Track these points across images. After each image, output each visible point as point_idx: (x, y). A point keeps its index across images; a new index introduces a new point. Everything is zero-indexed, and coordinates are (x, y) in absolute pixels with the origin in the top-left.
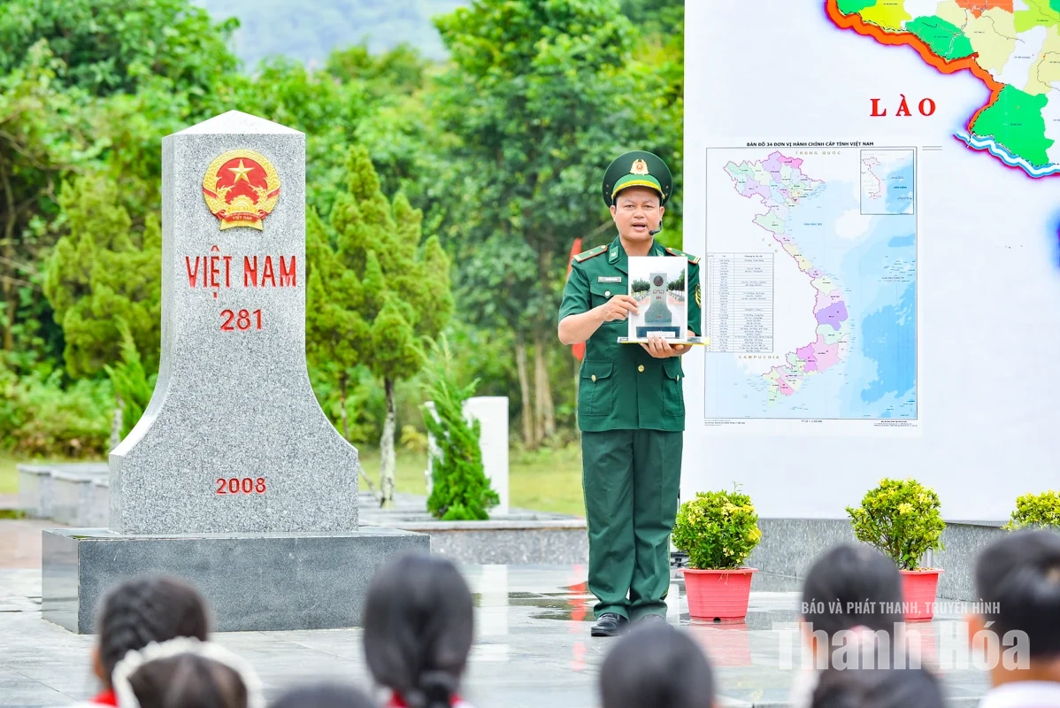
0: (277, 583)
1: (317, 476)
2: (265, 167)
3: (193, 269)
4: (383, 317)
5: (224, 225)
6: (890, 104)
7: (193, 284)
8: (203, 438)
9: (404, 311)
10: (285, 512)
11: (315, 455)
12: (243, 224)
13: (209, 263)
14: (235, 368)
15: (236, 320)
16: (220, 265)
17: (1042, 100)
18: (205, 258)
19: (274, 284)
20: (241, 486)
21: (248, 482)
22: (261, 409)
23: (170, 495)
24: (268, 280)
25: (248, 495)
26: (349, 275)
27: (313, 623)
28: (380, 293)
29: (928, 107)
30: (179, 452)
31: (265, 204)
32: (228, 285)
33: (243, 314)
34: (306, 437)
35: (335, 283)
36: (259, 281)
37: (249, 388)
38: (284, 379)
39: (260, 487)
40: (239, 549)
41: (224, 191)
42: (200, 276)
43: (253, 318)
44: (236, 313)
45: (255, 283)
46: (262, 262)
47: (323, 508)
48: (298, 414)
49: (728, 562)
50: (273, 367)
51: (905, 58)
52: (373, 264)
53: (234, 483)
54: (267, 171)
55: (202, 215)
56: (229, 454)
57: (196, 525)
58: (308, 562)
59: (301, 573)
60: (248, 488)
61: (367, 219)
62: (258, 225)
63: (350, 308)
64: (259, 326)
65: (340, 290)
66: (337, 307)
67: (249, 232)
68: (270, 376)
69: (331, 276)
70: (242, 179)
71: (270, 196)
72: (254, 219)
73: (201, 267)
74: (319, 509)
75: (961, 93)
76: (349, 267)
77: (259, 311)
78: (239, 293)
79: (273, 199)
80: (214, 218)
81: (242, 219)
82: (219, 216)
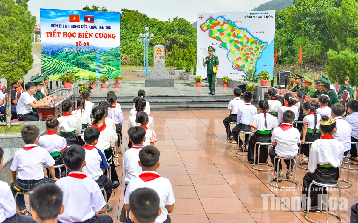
0: (161, 83)
1: (166, 74)
6: (214, 43)
7: (155, 59)
9: (194, 57)
10: (163, 77)
14: (159, 66)
15: (159, 62)
17: (226, 43)
22: (161, 69)
23: (153, 76)
25: (160, 76)
26: (189, 54)
27: (164, 86)
29: (217, 44)
30: (154, 72)
31: (161, 52)
34: (165, 71)
40: (158, 80)
48: (164, 69)
49: (199, 82)
50: (162, 66)
51: (215, 40)
52: (191, 53)
54: (161, 50)
55: (156, 53)
56: (158, 72)
57: (156, 78)
59: (163, 82)
61: (191, 49)
73: (156, 57)
74: (166, 77)
75: (220, 43)
77: (161, 61)
78: (159, 59)
81: (159, 54)
82: (157, 53)
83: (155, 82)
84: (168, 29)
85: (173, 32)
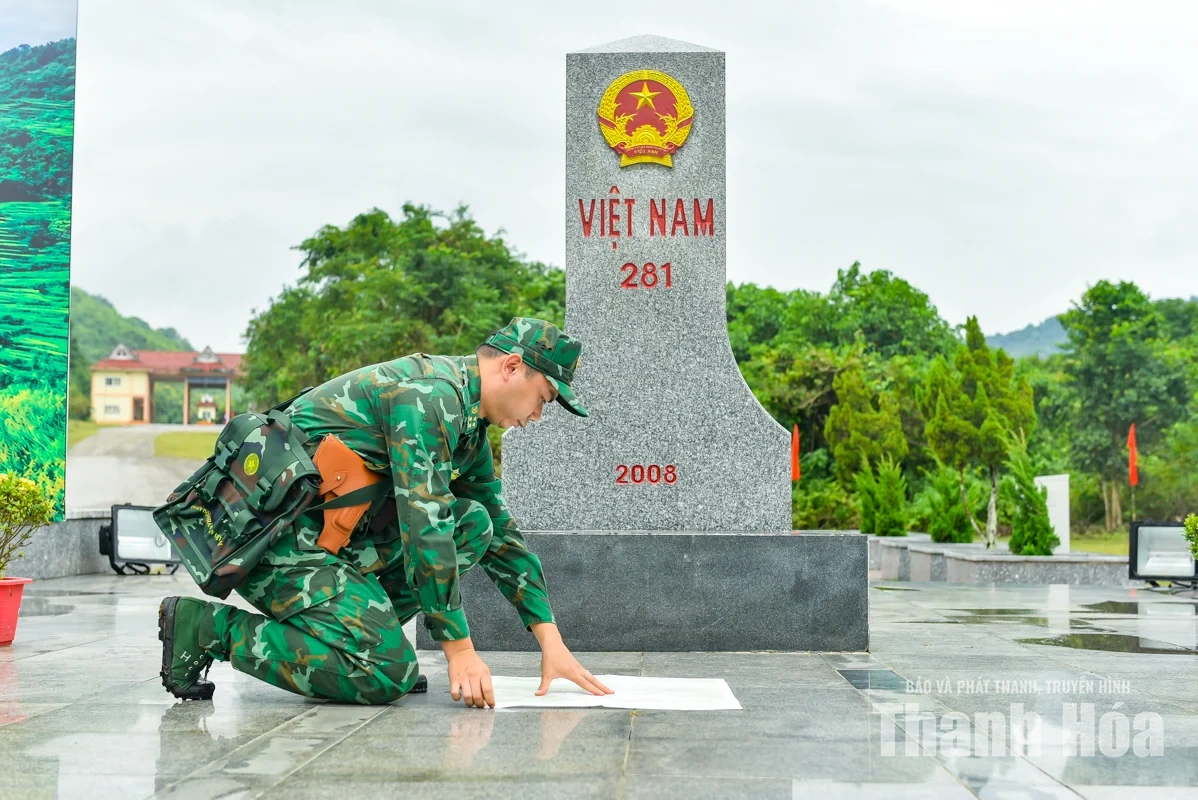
0: (668, 592)
1: (740, 463)
2: (674, 92)
3: (587, 215)
4: (986, 424)
5: (625, 160)
7: (587, 232)
8: (598, 415)
9: (1001, 421)
10: (700, 507)
11: (737, 438)
12: (648, 159)
13: (607, 207)
14: (639, 332)
15: (639, 275)
16: (621, 210)
18: (602, 201)
19: (687, 233)
20: (646, 474)
21: (655, 469)
22: (670, 382)
23: (559, 484)
24: (680, 229)
25: (655, 485)
26: (964, 397)
27: (715, 643)
28: (985, 409)
30: (571, 432)
31: (674, 135)
32: (630, 233)
33: (649, 268)
34: (726, 417)
35: (956, 403)
36: (668, 230)
37: (656, 355)
38: (698, 346)
39: (670, 476)
40: (620, 548)
41: (623, 121)
42: (596, 222)
43: (661, 273)
44: (640, 266)
45: (663, 232)
46: (672, 205)
47: (747, 503)
48: (716, 389)
50: (685, 333)
52: (981, 390)
53: (638, 471)
54: (677, 97)
55: (598, 149)
56: (632, 436)
57: (591, 520)
58: (709, 566)
59: (698, 579)
60: (654, 477)
62: (667, 161)
63: (966, 419)
64: (669, 283)
65: (959, 407)
66: (956, 418)
67: (655, 170)
68: (682, 342)
69: (953, 399)
70: (646, 106)
71: (680, 126)
72: (661, 154)
73: (597, 212)
74: (742, 504)
76: (965, 392)
77: (667, 266)
78: (644, 243)
79: (686, 130)
80: (613, 153)
81: (646, 154)
82: (618, 151)
83: (574, 570)
84: (807, 326)
85: (836, 344)
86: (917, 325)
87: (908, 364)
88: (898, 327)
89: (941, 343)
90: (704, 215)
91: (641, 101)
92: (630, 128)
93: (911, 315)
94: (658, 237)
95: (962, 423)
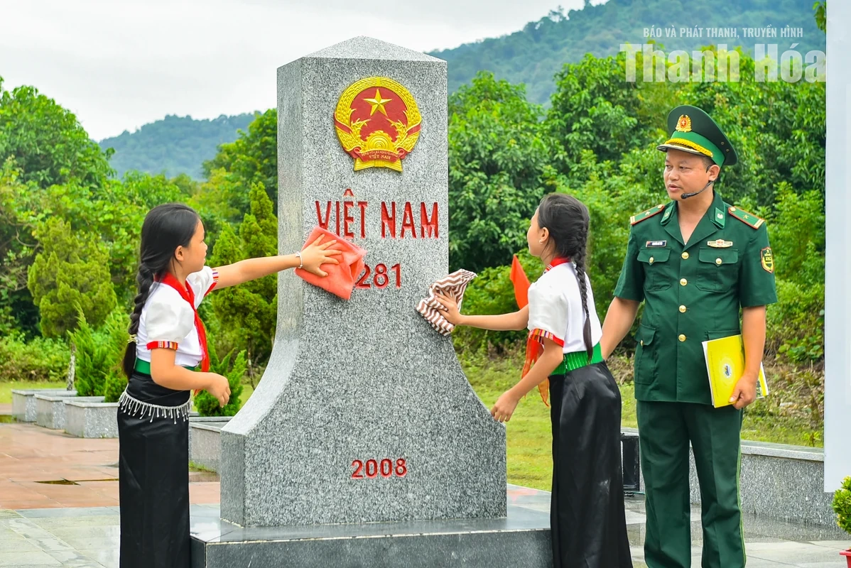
1: (462, 455)
2: (404, 99)
3: (324, 216)
5: (359, 165)
8: (336, 412)
10: (428, 497)
11: (460, 431)
12: (380, 164)
13: (342, 210)
14: (372, 331)
15: (373, 276)
16: (354, 212)
18: (338, 203)
19: (414, 235)
20: (379, 468)
21: (386, 463)
22: (400, 379)
23: (299, 480)
24: (408, 231)
25: (387, 478)
30: (310, 429)
31: (404, 141)
32: (363, 235)
33: (381, 269)
34: (450, 411)
36: (398, 232)
37: (387, 354)
38: (425, 343)
39: (400, 469)
41: (359, 125)
42: (332, 224)
43: (391, 274)
44: (372, 267)
45: (394, 234)
46: (401, 208)
47: (469, 492)
48: (441, 385)
50: (413, 331)
53: (372, 464)
54: (407, 104)
55: (334, 152)
56: (366, 431)
57: (329, 515)
58: (473, 562)
60: (386, 471)
61: (264, 232)
62: (397, 165)
64: (398, 283)
67: (386, 174)
68: (411, 340)
70: (378, 112)
71: (410, 132)
72: (393, 159)
73: (333, 214)
74: (465, 493)
77: (397, 266)
78: (375, 244)
79: (414, 137)
80: (347, 157)
81: (379, 159)
82: (353, 155)
86: (68, 150)
87: (66, 194)
88: (48, 151)
89: (93, 169)
90: (429, 218)
91: (374, 108)
92: (365, 133)
93: (62, 138)
94: (389, 238)
95: (252, 296)
